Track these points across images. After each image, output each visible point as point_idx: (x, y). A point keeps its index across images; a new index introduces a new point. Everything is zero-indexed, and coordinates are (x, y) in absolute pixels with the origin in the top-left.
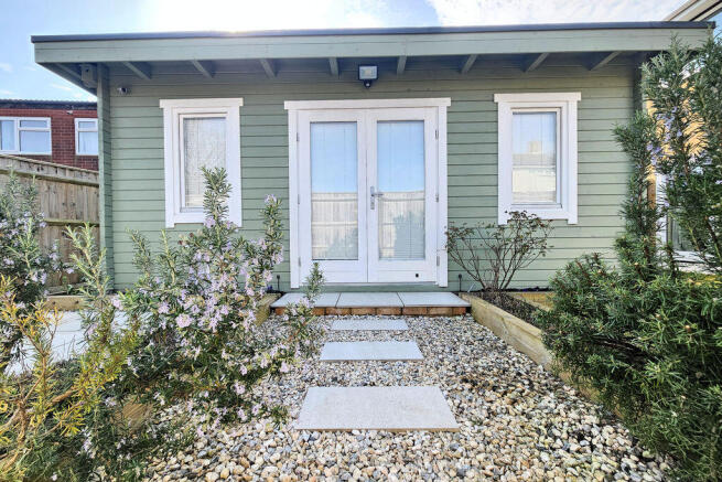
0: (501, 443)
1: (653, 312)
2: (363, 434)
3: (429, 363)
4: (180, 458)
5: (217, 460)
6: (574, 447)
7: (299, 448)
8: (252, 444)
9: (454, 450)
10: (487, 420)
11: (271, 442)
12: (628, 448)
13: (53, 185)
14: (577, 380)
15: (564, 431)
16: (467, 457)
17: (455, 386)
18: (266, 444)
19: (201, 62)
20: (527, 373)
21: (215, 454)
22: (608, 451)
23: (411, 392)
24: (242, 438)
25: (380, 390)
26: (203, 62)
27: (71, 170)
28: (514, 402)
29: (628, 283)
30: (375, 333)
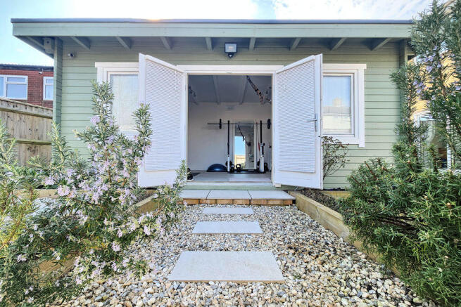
0: (314, 292)
1: (422, 194)
2: (217, 284)
3: (266, 236)
4: (82, 301)
5: (108, 303)
6: (365, 295)
7: (170, 294)
8: (136, 291)
9: (281, 297)
10: (304, 275)
11: (150, 290)
12: (403, 295)
13: (23, 117)
14: (366, 247)
15: (358, 283)
16: (290, 301)
17: (282, 252)
18: (147, 291)
19: (122, 38)
20: (332, 243)
21: (108, 298)
22: (389, 298)
23: (252, 255)
24: (130, 287)
25: (232, 253)
26: (124, 38)
27: (36, 107)
28: (323, 263)
29: (403, 175)
30: (232, 216)
